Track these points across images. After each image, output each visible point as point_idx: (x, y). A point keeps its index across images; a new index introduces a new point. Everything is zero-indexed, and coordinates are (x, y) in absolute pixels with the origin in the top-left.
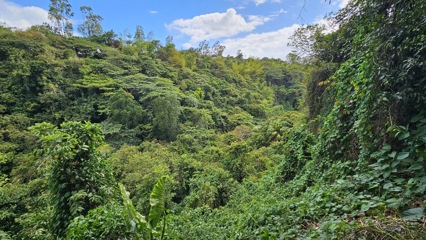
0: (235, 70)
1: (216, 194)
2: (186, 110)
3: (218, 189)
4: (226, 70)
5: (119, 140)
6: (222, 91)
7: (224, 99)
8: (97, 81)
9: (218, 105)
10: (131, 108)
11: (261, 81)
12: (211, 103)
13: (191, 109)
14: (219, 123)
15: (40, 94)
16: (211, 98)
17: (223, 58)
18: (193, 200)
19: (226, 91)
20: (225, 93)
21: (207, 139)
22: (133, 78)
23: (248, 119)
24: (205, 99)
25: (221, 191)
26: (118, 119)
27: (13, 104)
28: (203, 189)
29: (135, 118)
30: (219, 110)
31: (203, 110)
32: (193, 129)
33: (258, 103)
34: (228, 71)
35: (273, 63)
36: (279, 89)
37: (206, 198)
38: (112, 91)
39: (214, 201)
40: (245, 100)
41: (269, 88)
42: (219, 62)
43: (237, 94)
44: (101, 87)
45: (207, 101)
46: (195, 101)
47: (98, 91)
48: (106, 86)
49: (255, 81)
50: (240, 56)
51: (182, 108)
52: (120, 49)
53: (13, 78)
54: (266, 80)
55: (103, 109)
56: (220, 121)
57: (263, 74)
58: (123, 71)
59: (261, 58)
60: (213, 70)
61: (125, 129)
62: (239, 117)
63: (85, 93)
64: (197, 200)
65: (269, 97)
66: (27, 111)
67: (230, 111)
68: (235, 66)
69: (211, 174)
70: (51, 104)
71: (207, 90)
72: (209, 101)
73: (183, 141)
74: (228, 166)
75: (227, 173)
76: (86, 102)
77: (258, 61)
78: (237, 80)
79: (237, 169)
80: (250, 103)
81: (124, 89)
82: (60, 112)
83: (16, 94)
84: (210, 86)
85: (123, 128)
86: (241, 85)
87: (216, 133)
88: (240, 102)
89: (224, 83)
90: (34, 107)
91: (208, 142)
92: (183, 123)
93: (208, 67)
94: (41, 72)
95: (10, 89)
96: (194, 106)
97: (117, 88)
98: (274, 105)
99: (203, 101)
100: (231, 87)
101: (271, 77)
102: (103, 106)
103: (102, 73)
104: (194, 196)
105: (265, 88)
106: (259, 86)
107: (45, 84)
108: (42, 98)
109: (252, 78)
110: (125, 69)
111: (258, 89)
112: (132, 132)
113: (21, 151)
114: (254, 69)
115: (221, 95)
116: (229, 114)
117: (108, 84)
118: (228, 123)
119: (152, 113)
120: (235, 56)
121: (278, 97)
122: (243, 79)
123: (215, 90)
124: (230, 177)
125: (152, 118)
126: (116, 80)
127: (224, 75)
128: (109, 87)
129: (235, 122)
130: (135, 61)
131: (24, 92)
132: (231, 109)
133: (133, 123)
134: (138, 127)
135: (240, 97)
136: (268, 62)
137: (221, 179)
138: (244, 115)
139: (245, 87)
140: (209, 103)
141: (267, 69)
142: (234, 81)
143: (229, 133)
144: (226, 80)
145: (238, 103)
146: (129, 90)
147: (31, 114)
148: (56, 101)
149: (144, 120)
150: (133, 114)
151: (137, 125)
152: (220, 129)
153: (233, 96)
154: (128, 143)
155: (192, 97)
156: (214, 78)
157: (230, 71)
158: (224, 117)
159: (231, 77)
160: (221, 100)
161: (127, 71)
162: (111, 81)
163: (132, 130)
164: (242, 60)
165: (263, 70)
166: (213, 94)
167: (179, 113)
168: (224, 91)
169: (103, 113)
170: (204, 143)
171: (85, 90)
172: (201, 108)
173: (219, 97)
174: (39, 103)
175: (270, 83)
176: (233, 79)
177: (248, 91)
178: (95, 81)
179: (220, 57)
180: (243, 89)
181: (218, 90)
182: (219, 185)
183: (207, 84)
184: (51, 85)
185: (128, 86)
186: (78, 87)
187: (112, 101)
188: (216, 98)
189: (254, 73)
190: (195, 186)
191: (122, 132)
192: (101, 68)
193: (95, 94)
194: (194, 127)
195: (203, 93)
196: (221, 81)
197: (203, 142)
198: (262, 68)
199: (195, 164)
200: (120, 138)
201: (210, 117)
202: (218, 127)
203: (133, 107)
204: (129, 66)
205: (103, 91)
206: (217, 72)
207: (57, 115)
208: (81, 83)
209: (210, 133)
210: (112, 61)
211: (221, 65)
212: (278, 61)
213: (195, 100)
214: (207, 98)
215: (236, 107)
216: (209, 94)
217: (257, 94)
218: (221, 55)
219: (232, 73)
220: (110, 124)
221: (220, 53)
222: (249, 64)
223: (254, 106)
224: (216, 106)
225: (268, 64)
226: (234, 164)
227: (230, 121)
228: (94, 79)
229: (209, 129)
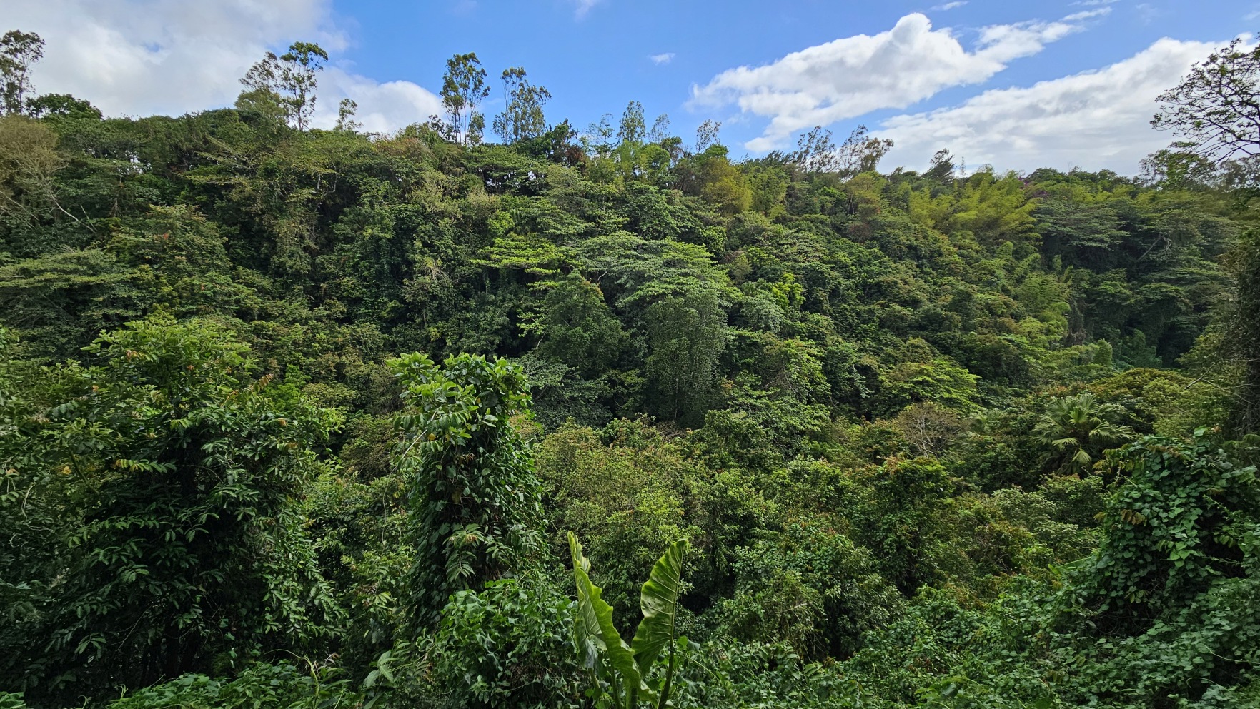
0: (919, 217)
1: (817, 613)
2: (741, 337)
3: (828, 599)
4: (886, 215)
5: (556, 407)
6: (864, 286)
7: (871, 312)
8: (521, 252)
9: (848, 330)
10: (595, 325)
11: (1018, 254)
12: (825, 320)
13: (757, 336)
14: (847, 388)
15: (406, 281)
16: (827, 306)
17: (878, 177)
18: (744, 615)
19: (878, 285)
20: (873, 291)
21: (802, 433)
22: (604, 245)
23: (956, 382)
24: (804, 308)
25: (836, 608)
26: (560, 350)
27: (358, 301)
28: (778, 588)
29: (601, 351)
30: (848, 346)
31: (796, 342)
32: (759, 397)
33: (1001, 329)
34: (891, 219)
35: (1079, 189)
36: (1097, 284)
37: (784, 618)
38: (553, 277)
39: (810, 636)
40: (947, 318)
41: (1051, 277)
42: (859, 193)
43: (919, 295)
44: (530, 266)
45: (809, 316)
46: (773, 312)
47: (521, 276)
48: (540, 265)
49: (992, 254)
50: (942, 168)
51: (730, 333)
52: (582, 168)
53: (364, 245)
54: (1042, 250)
55: (530, 321)
56: (851, 381)
57: (1030, 230)
58: (583, 226)
59: (1027, 171)
60: (841, 216)
61: (573, 378)
62: (921, 372)
63: (492, 280)
64: (753, 618)
65: (1047, 313)
66: (380, 318)
67: (888, 350)
68: (921, 204)
69: (807, 548)
70: (423, 303)
71: (813, 279)
72: (816, 316)
73: (726, 431)
74: (866, 533)
75: (861, 555)
76: (492, 303)
77: (1013, 183)
78: (924, 250)
79: (901, 547)
80: (966, 329)
81: (582, 272)
82: (440, 324)
83: (365, 279)
84: (825, 268)
85: (569, 375)
86: (936, 266)
87: (833, 417)
88: (929, 325)
89: (876, 258)
90: (394, 309)
91: (804, 443)
92: (730, 377)
93: (823, 210)
94: (414, 230)
95: (355, 267)
96: (768, 328)
97: (566, 269)
98: (1067, 342)
99: (798, 314)
100: (902, 275)
101: (1066, 238)
102: (530, 315)
103: (533, 231)
104: (746, 604)
105: (1035, 279)
106: (1009, 270)
107: (418, 257)
108: (409, 289)
109: (982, 241)
110: (589, 219)
111: (1004, 282)
112: (589, 389)
113: (362, 406)
114: (992, 212)
115: (859, 297)
116: (885, 361)
117: (546, 258)
118: (878, 390)
119: (647, 341)
120: (923, 169)
121: (1089, 314)
122: (945, 244)
123: (841, 280)
124: (873, 570)
125: (645, 356)
126: (563, 248)
127: (878, 233)
128: (547, 266)
129: (904, 390)
130: (615, 199)
131: (380, 275)
132: (895, 346)
133: (594, 363)
134: (605, 376)
135: (929, 305)
136: (1058, 187)
137: (839, 568)
138: (940, 367)
139: (952, 273)
140: (817, 322)
141: (1050, 213)
142: (914, 253)
143: (879, 424)
144: (883, 248)
145: (922, 328)
146: (592, 276)
147: (387, 325)
148: (434, 297)
149: (625, 358)
150: (598, 340)
151: (604, 371)
152: (847, 407)
153: (904, 304)
154: (578, 416)
155: (766, 301)
156: (841, 242)
157: (902, 218)
158: (864, 370)
159: (902, 239)
160: (858, 314)
161: (592, 224)
162: (553, 253)
163: (590, 384)
164: (949, 183)
165: (1031, 213)
166: (835, 294)
167: (720, 347)
168: (871, 286)
169: (530, 331)
170: (789, 446)
171: (493, 273)
172: (791, 336)
173: (853, 305)
174: (403, 301)
175: (1058, 261)
176: (910, 247)
177: (962, 286)
178: (520, 252)
179: (867, 175)
180: (945, 280)
181: (851, 282)
182: (831, 586)
183: (815, 262)
184: (429, 262)
185: (593, 265)
186: (480, 266)
187: (552, 302)
188: (843, 306)
189: (992, 224)
190: (753, 574)
191: (566, 385)
192: (533, 219)
193: (514, 285)
194: (764, 393)
195: (800, 289)
196: (866, 252)
197: (789, 442)
198: (1029, 206)
199: (761, 506)
200: (560, 400)
201: (817, 366)
202: (842, 400)
203: (598, 320)
204: (598, 212)
205: (534, 277)
206: (854, 222)
207: (433, 331)
208: (487, 257)
209: (812, 417)
210: (559, 200)
211: (868, 201)
212: (1103, 180)
213: (774, 310)
214: (811, 305)
215: (912, 341)
216: (821, 294)
217: (999, 298)
218: (872, 168)
219: (907, 228)
220: (541, 363)
221: (869, 163)
222: (977, 195)
223: (986, 339)
224: (841, 331)
225: (1053, 193)
226: (889, 530)
227: (887, 383)
228: (516, 247)
229: (809, 402)
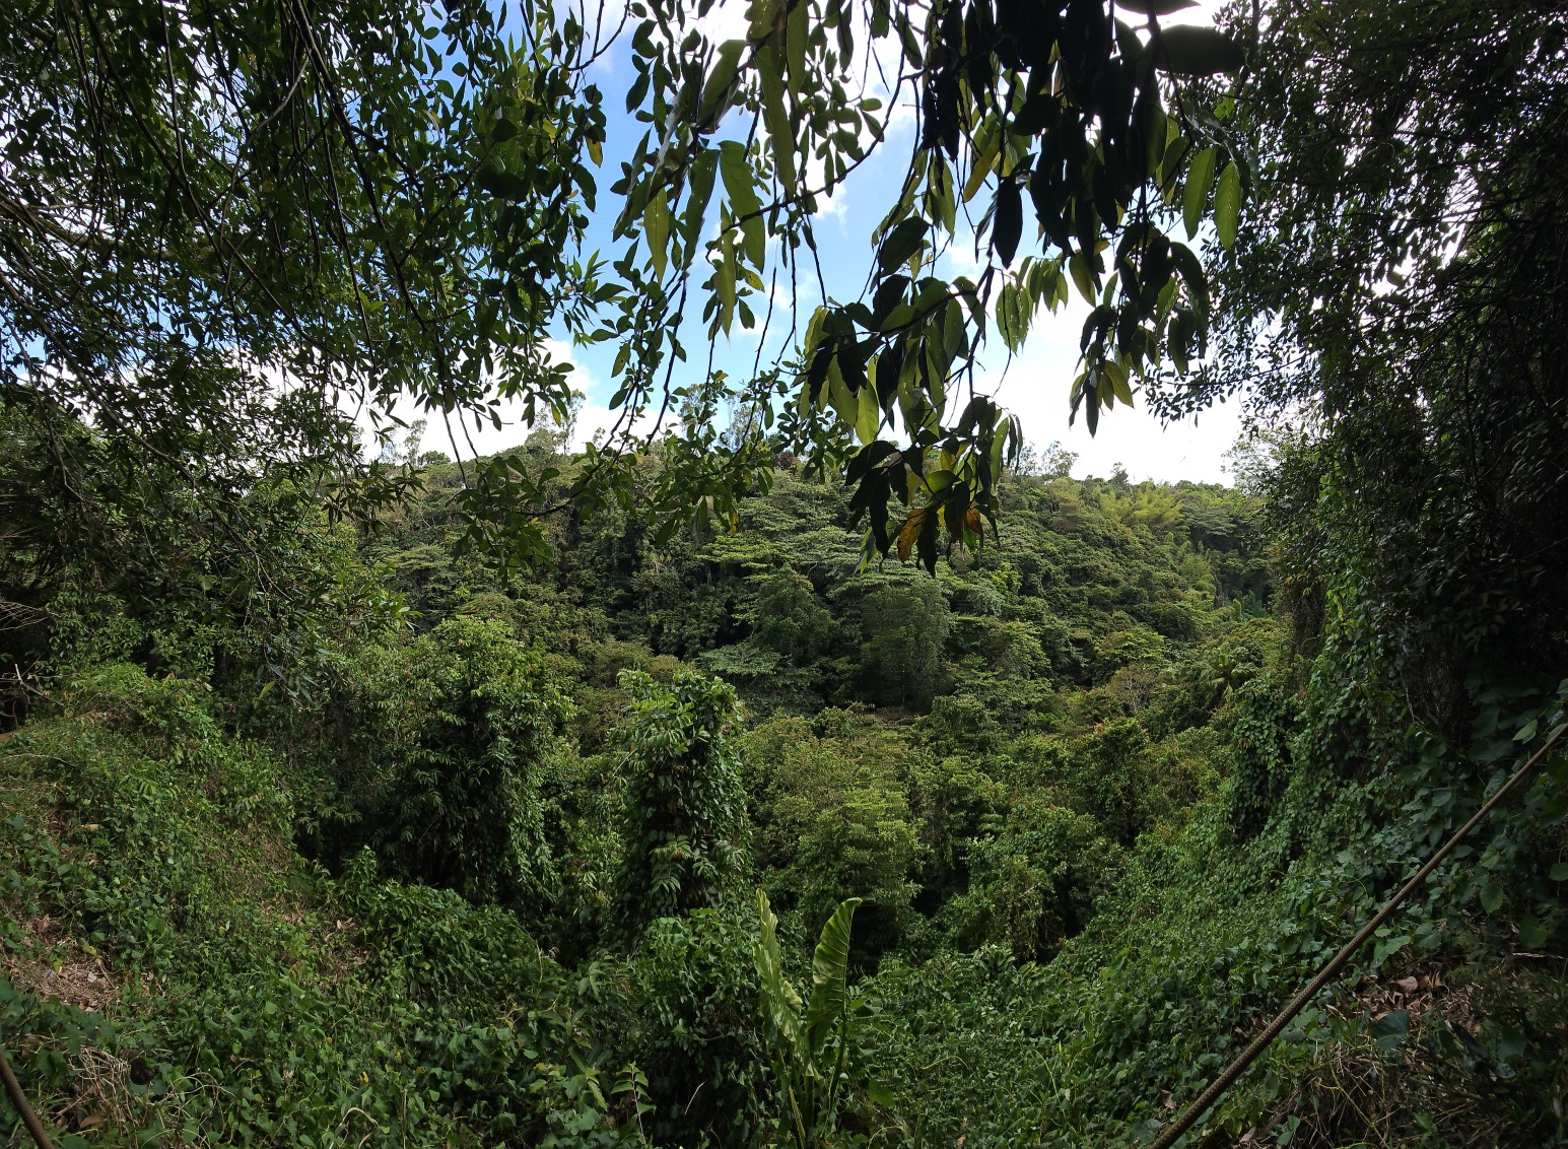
0: (1109, 513)
2: (964, 622)
3: (1055, 878)
4: (1084, 512)
5: (769, 694)
6: (1070, 570)
7: (1081, 592)
8: (736, 548)
9: (1060, 609)
10: (804, 615)
11: (1178, 541)
12: (1040, 602)
13: (981, 620)
14: (1066, 660)
15: (635, 573)
16: (1041, 590)
17: (1072, 482)
19: (1084, 569)
20: (1079, 575)
21: (1028, 707)
22: (815, 539)
23: (1151, 643)
24: (1022, 592)
25: (1065, 884)
26: (772, 639)
27: (589, 590)
29: (812, 640)
30: (1062, 624)
31: (1017, 624)
32: (986, 678)
33: (1175, 598)
34: (1088, 515)
35: (1205, 495)
36: (1224, 560)
37: (1014, 908)
38: (767, 570)
40: (1138, 592)
41: (1199, 557)
42: (1060, 494)
43: (1116, 575)
44: (746, 561)
45: (1027, 599)
46: (995, 598)
47: (738, 570)
48: (755, 560)
49: (1162, 542)
50: (1121, 478)
51: (953, 619)
52: (794, 471)
53: (600, 544)
54: (1191, 538)
55: (744, 611)
56: (1068, 654)
57: (1182, 523)
58: (795, 522)
59: (1174, 482)
60: (1046, 513)
61: (785, 666)
62: (1126, 639)
63: (713, 573)
65: (1201, 582)
66: (607, 604)
67: (1099, 623)
68: (1109, 503)
70: (647, 593)
71: (1027, 566)
72: (1032, 599)
73: (952, 717)
74: (1091, 801)
75: (1086, 822)
76: (712, 594)
77: (1166, 490)
78: (1116, 540)
79: (1119, 805)
80: (1152, 600)
81: (794, 566)
82: (660, 611)
83: (598, 571)
84: (1037, 557)
85: (782, 663)
86: (1126, 552)
87: (1055, 688)
88: (1127, 599)
89: (1080, 547)
90: (619, 597)
91: (1032, 716)
92: (955, 660)
93: (1031, 507)
94: (643, 530)
95: (592, 561)
96: (991, 613)
97: (779, 562)
98: (1217, 604)
99: (1017, 598)
100: (1101, 560)
101: (1203, 529)
102: (745, 606)
103: (750, 528)
105: (1190, 558)
106: (1174, 553)
107: (645, 553)
108: (636, 581)
109: (1154, 532)
110: (801, 516)
111: (1171, 562)
112: (801, 676)
113: (586, 679)
114: (1157, 511)
115: (1067, 580)
116: (1097, 633)
117: (760, 554)
118: (1094, 659)
119: (861, 629)
120: (1108, 476)
121: (1223, 582)
122: (1130, 535)
123: (1051, 566)
125: (860, 643)
126: (778, 544)
127: (1080, 526)
128: (761, 561)
129: (1115, 656)
130: (824, 497)
131: (610, 568)
132: (1104, 619)
133: (806, 651)
134: (817, 664)
135: (1124, 584)
136: (1192, 494)
137: (1067, 844)
138: (1139, 633)
139: (1137, 557)
140: (1034, 605)
141: (1191, 511)
142: (1109, 542)
143: (1096, 691)
144: (1085, 539)
145: (1122, 602)
146: (803, 570)
147: (612, 611)
148: (656, 588)
149: (835, 646)
150: (809, 629)
151: (816, 658)
152: (1066, 677)
153: (1106, 584)
154: (789, 704)
155: (987, 589)
156: (1048, 534)
157: (1096, 515)
158: (1078, 643)
159: (1099, 531)
160: (1068, 595)
161: (803, 520)
162: (767, 548)
163: (803, 671)
164: (1126, 488)
165: (1181, 511)
166: (1047, 578)
167: (945, 632)
168: (1078, 570)
169: (744, 621)
170: (1018, 720)
171: (714, 567)
172: (1012, 618)
173: (1063, 587)
174: (629, 589)
175: (1201, 547)
176: (1106, 538)
177: (1145, 567)
179: (1063, 480)
180: (1134, 562)
181: (1059, 567)
182: (1058, 863)
183: (1028, 552)
184: (654, 558)
185: (806, 559)
186: (703, 560)
187: (765, 594)
188: (1054, 588)
189: (1159, 519)
191: (779, 673)
192: (750, 518)
193: (732, 578)
194: (990, 674)
195: (1016, 576)
196: (1069, 542)
197: (1014, 719)
198: (1179, 506)
199: (989, 788)
200: (774, 687)
201: (1037, 644)
202: (1062, 672)
203: (808, 611)
204: (808, 510)
205: (750, 571)
206: (1056, 518)
207: (653, 618)
208: (710, 553)
209: (1036, 690)
210: (774, 501)
211: (1066, 501)
212: (1215, 490)
213: (995, 596)
214: (1027, 589)
215: (1117, 614)
216: (1035, 578)
217: (1171, 575)
218: (1066, 474)
219: (1101, 522)
220: (754, 651)
221: (1063, 471)
222: (1145, 498)
223: (1164, 606)
224: (1055, 611)
225: (1191, 498)
226: (1107, 791)
227: (1101, 652)
228: (734, 544)
229: (1033, 677)
